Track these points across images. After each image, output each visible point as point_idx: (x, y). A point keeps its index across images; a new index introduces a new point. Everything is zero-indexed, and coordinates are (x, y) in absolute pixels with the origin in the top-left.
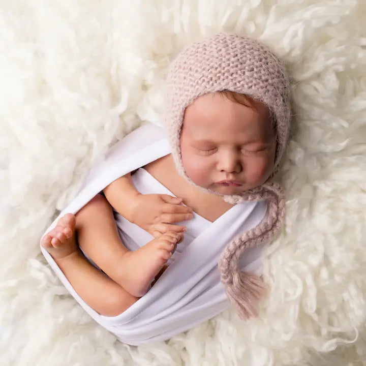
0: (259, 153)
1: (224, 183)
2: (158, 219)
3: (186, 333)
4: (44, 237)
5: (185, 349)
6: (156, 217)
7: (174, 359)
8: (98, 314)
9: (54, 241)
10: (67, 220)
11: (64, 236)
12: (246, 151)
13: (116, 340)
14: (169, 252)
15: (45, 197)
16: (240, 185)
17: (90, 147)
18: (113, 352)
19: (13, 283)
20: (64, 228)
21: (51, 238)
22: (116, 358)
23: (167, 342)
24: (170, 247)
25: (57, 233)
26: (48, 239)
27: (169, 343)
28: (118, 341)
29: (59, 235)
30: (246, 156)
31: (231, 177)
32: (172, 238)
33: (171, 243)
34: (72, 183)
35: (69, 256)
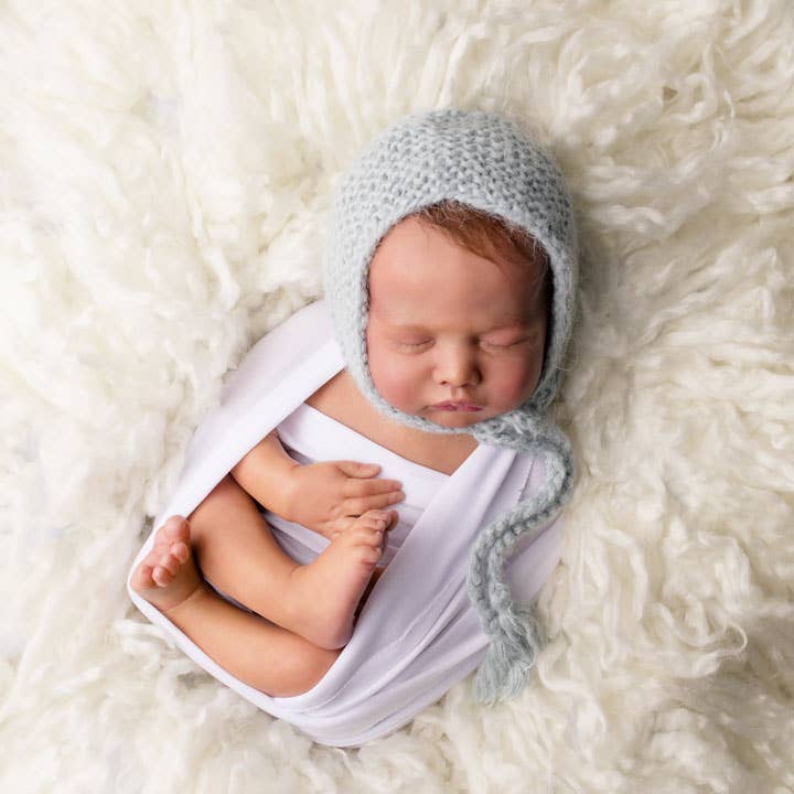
0: (512, 347)
1: (447, 406)
2: (337, 510)
3: (439, 703)
4: (136, 572)
5: (444, 735)
6: (333, 508)
7: (430, 764)
8: (267, 698)
9: (157, 574)
10: (173, 528)
11: (174, 559)
12: (489, 345)
13: (310, 744)
14: (374, 548)
15: (119, 500)
16: (477, 409)
17: (186, 384)
18: (310, 769)
19: (92, 674)
20: (170, 546)
21: (150, 570)
22: (318, 778)
23: (407, 728)
24: (375, 539)
25: (160, 557)
26: (145, 572)
27: (414, 728)
28: (315, 745)
29: (164, 561)
30: (489, 354)
31: (461, 395)
32: (376, 521)
33: (375, 531)
34: (165, 460)
35: (189, 599)
